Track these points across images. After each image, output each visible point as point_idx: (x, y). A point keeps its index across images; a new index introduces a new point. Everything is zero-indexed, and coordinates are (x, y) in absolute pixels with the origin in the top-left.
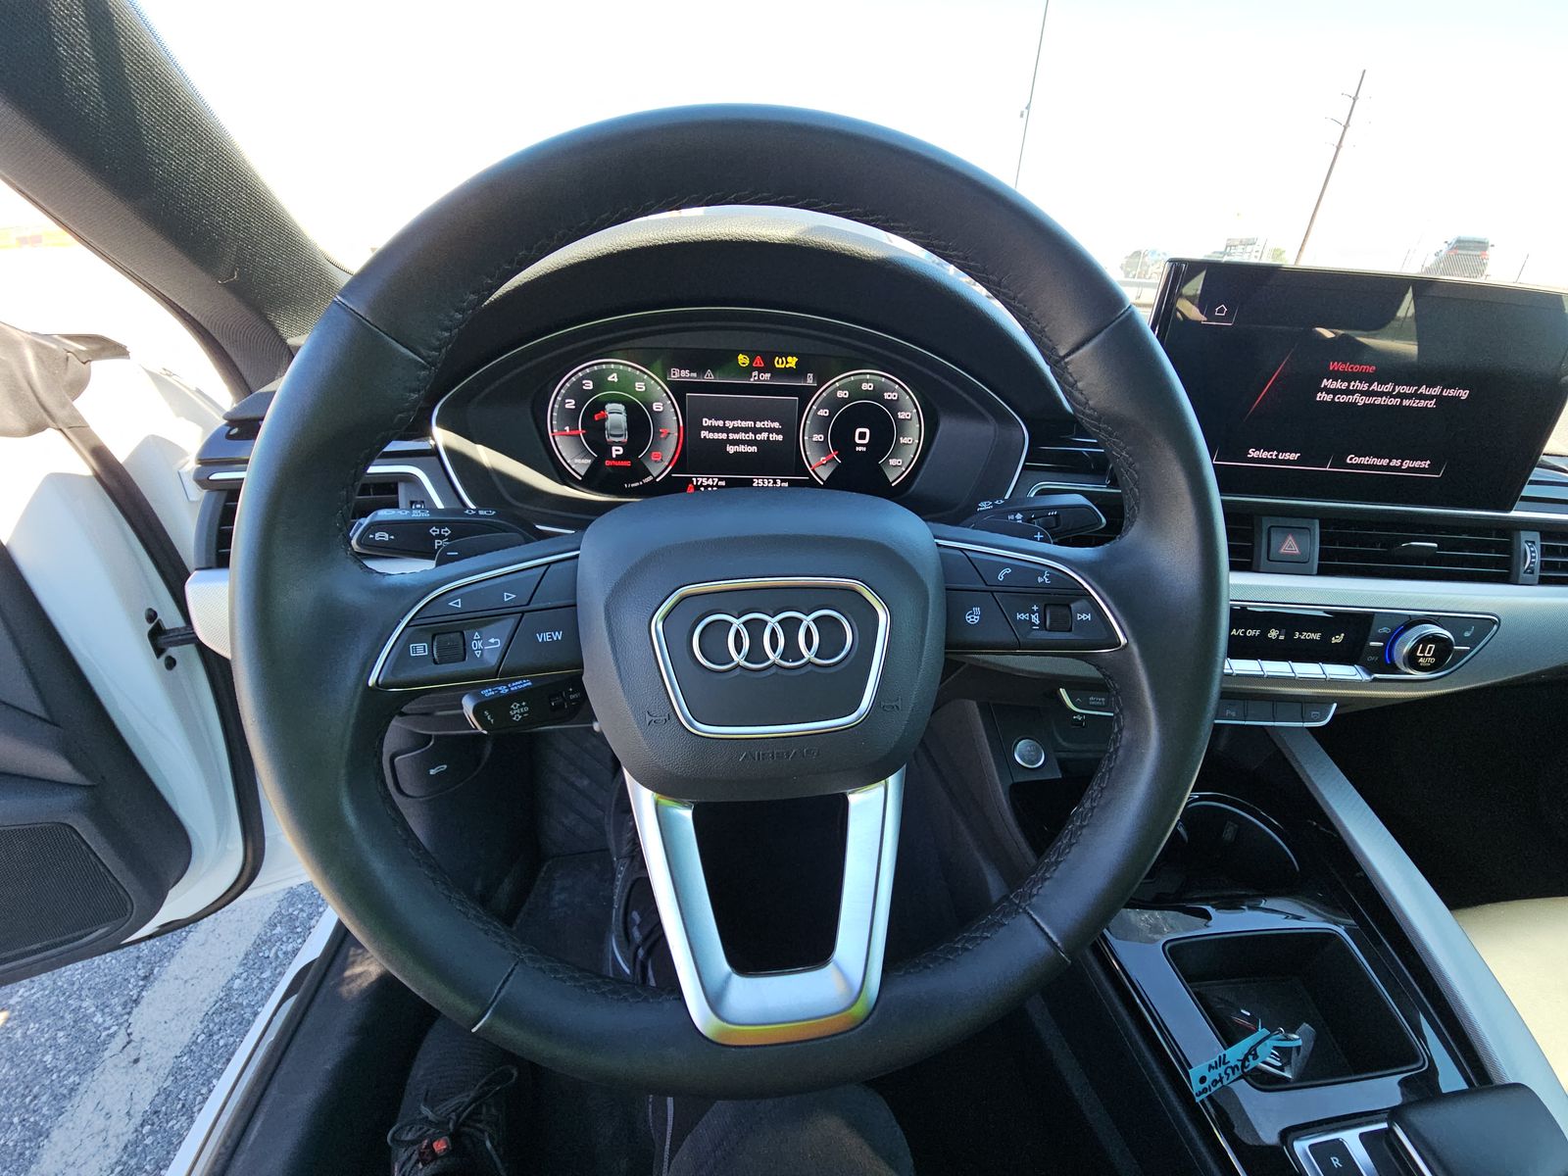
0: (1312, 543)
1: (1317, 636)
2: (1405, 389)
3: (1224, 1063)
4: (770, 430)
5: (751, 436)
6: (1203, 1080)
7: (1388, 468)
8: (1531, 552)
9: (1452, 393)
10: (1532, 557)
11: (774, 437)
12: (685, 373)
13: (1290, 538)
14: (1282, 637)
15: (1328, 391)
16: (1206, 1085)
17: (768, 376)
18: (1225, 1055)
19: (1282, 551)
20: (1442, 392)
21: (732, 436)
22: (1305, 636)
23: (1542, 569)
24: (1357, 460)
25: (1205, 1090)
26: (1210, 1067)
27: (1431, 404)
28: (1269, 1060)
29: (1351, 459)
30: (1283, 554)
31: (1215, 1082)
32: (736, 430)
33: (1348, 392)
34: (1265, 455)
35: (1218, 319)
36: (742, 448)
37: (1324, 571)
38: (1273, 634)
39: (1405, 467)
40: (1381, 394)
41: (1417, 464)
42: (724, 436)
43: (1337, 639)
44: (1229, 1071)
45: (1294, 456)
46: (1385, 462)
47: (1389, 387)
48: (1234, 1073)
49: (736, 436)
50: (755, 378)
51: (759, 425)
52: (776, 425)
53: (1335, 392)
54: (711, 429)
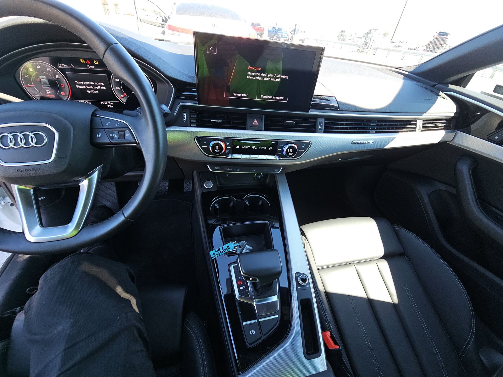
0: (262, 122)
1: (265, 148)
2: (270, 75)
3: (220, 250)
4: (101, 86)
5: (94, 87)
6: (214, 254)
7: (272, 99)
8: (321, 124)
9: (284, 77)
10: (321, 125)
11: (102, 88)
12: (63, 65)
13: (256, 120)
14: (256, 148)
15: (250, 76)
16: (215, 255)
17: (93, 67)
18: (220, 248)
19: (253, 124)
20: (281, 77)
21: (88, 87)
22: (262, 148)
23: (324, 129)
24: (264, 97)
25: (215, 256)
26: (216, 251)
27: (279, 80)
28: (233, 249)
29: (262, 96)
30: (254, 125)
31: (217, 255)
32: (89, 85)
33: (255, 76)
34: (238, 95)
35: (212, 52)
36: (92, 91)
37: (266, 130)
38: (253, 147)
39: (277, 99)
40: (265, 77)
41: (280, 98)
42: (85, 87)
43: (271, 148)
44: (221, 252)
45: (246, 95)
46: (271, 97)
47: (266, 75)
48: (223, 252)
49: (89, 87)
50: (89, 67)
51: (96, 84)
52: (102, 84)
53: (252, 76)
54: (79, 85)
